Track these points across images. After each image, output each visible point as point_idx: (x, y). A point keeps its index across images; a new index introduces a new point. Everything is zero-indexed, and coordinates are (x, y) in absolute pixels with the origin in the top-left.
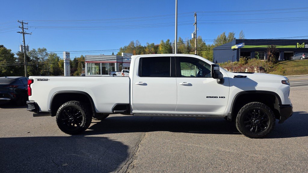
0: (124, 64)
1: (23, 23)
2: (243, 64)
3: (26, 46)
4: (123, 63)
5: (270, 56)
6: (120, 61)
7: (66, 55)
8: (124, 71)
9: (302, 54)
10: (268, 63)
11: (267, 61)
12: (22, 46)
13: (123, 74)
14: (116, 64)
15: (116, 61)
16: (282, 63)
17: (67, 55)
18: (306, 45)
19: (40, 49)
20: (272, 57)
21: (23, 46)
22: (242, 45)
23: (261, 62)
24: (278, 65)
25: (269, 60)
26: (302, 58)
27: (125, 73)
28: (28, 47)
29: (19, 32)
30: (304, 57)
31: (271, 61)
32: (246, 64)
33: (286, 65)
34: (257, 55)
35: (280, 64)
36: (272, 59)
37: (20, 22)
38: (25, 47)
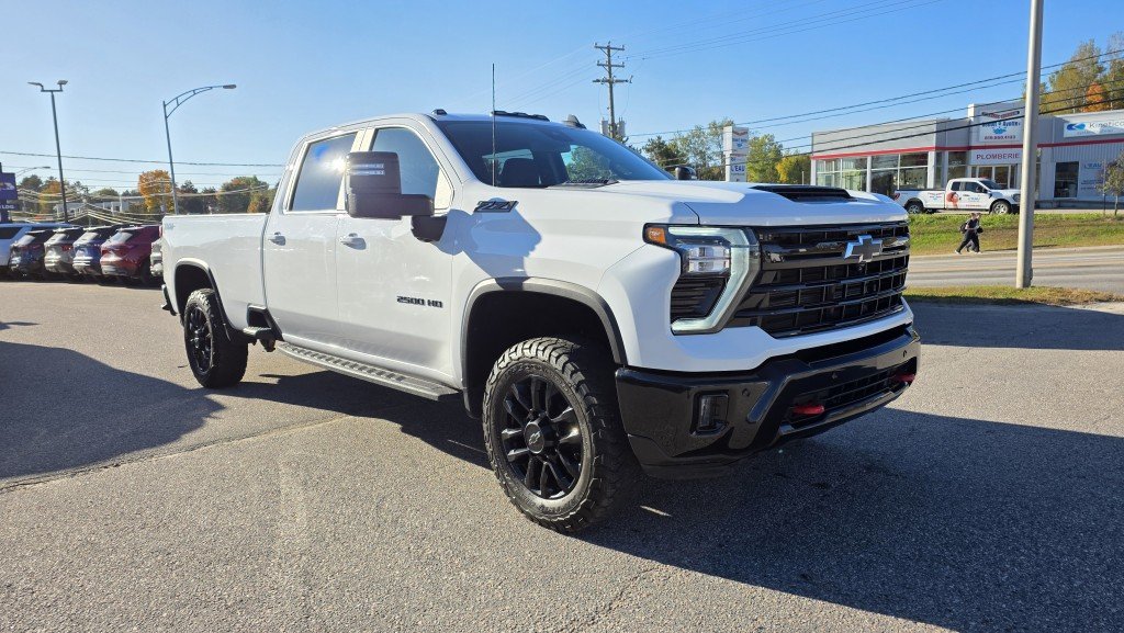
0: (974, 153)
1: (609, 48)
3: (617, 121)
4: (970, 148)
6: (956, 140)
7: (733, 140)
8: (956, 187)
12: (604, 123)
13: (951, 197)
14: (932, 157)
15: (932, 141)
17: (737, 137)
19: (715, 124)
21: (610, 122)
27: (960, 193)
28: (622, 123)
29: (598, 81)
37: (601, 48)
38: (613, 124)
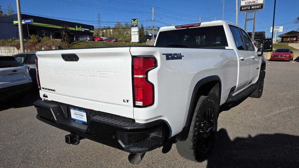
2: (36, 43)
5: (65, 36)
9: (87, 37)
10: (64, 43)
11: (62, 41)
16: (76, 43)
18: (83, 29)
20: (67, 37)
22: (30, 21)
23: (55, 41)
24: (73, 45)
25: (64, 40)
26: (87, 40)
30: (89, 39)
31: (67, 41)
32: (39, 42)
33: (79, 45)
34: (44, 33)
35: (74, 44)
36: (67, 39)
